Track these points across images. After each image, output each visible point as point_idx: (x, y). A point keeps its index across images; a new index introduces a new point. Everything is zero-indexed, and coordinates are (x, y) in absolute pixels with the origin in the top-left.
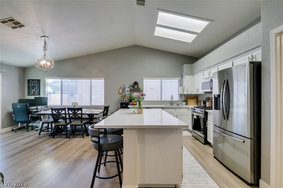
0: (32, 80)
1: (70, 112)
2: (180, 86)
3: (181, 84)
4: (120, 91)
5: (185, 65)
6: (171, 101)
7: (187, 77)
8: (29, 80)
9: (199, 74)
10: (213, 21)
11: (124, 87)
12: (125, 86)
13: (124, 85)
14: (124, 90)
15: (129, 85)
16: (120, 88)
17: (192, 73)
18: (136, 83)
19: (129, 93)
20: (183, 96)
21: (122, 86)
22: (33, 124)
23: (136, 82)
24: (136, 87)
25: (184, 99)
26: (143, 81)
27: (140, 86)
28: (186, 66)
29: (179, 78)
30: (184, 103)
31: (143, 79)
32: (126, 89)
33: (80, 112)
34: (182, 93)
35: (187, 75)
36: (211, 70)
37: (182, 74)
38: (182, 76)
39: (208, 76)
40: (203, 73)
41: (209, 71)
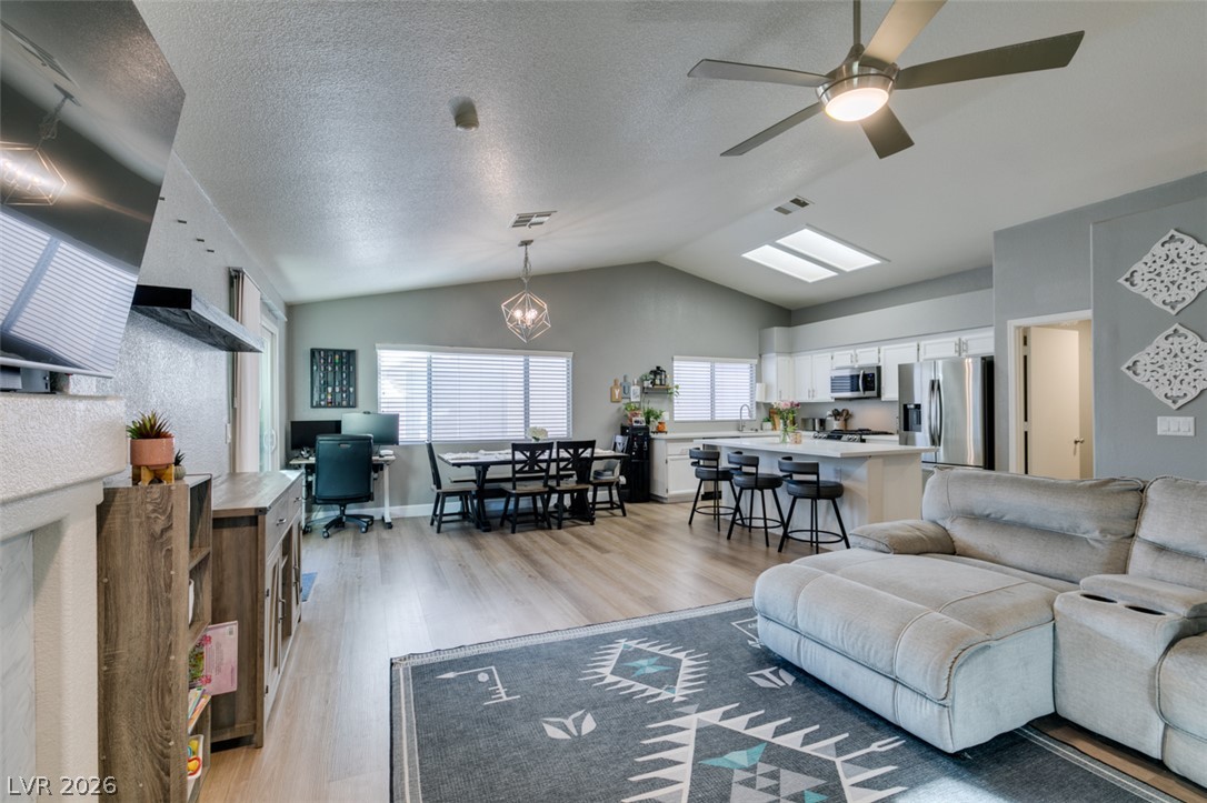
0: (326, 351)
1: (563, 454)
2: (757, 381)
3: (758, 376)
4: (617, 392)
5: (775, 328)
6: (737, 421)
7: (780, 358)
8: (313, 352)
9: (815, 356)
10: (889, 261)
11: (625, 380)
12: (629, 380)
13: (625, 377)
14: (625, 390)
15: (640, 375)
16: (616, 384)
17: (791, 350)
18: (658, 372)
19: (638, 400)
20: (762, 406)
21: (621, 380)
22: (363, 507)
23: (658, 368)
24: (658, 382)
25: (764, 414)
26: (673, 367)
27: (668, 382)
28: (777, 334)
29: (755, 361)
30: (768, 425)
31: (673, 359)
32: (632, 388)
33: (587, 453)
34: (764, 400)
35: (779, 353)
36: (858, 351)
37: (760, 349)
38: (760, 356)
39: (849, 364)
40: (829, 355)
41: (852, 352)
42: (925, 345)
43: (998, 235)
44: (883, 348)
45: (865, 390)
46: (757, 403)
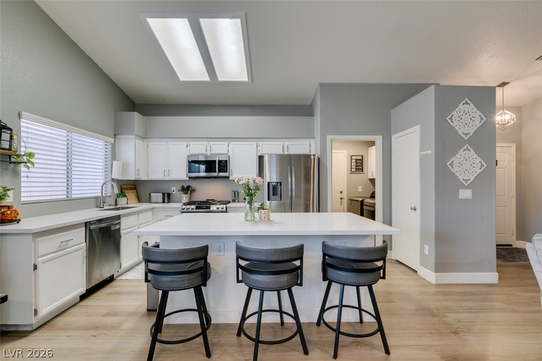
3: (114, 153)
5: (136, 113)
7: (137, 140)
9: (170, 143)
10: (252, 82)
17: (145, 136)
20: (116, 183)
25: (116, 191)
26: (21, 125)
29: (112, 140)
30: (123, 199)
31: (21, 115)
34: (120, 178)
35: (138, 136)
36: (211, 143)
37: (115, 130)
38: (115, 135)
39: (204, 152)
40: (185, 143)
41: (206, 143)
42: (262, 145)
43: (322, 85)
44: (231, 144)
45: (219, 172)
46: (113, 180)
